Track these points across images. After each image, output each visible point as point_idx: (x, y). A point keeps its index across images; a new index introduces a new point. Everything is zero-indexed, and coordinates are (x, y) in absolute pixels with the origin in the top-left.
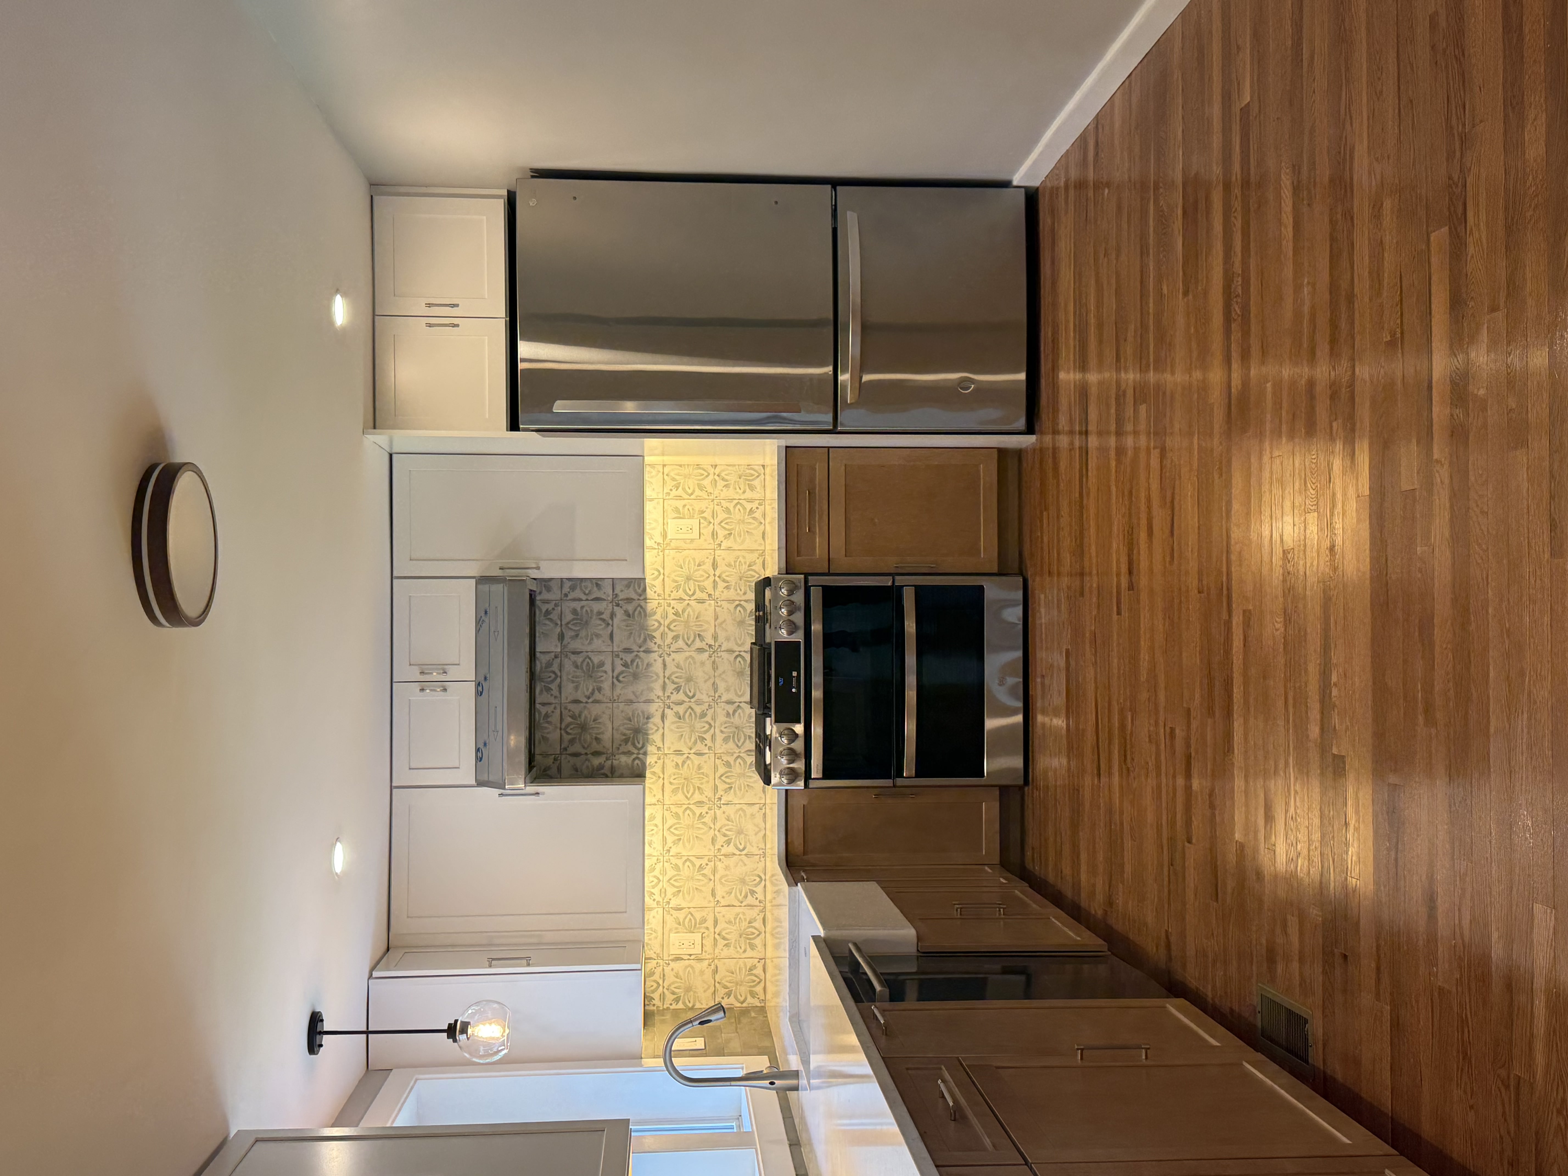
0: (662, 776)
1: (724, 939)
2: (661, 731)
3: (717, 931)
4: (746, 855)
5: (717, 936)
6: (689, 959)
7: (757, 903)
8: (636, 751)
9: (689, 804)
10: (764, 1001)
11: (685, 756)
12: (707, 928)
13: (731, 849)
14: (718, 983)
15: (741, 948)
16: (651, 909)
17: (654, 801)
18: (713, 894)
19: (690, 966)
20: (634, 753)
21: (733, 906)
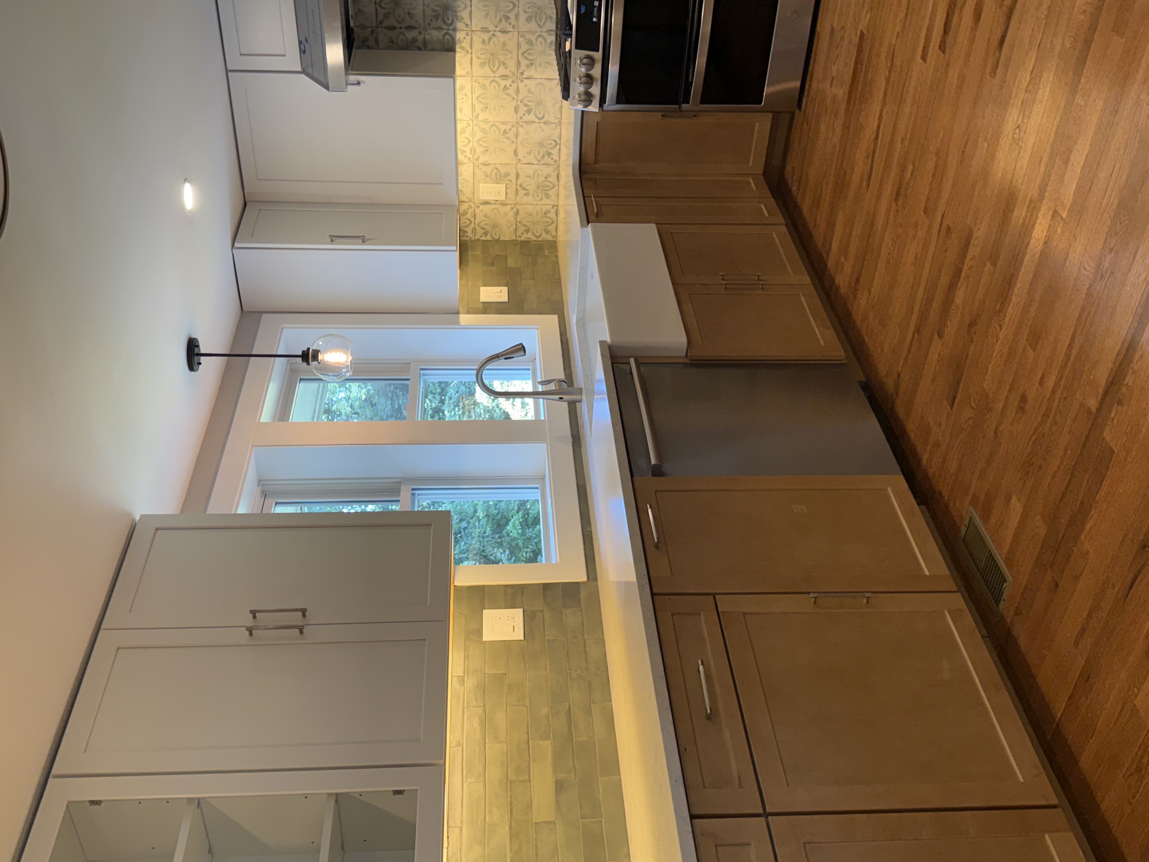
0: (470, 51)
1: (524, 189)
2: (469, 8)
3: (519, 182)
4: (544, 123)
5: (518, 187)
6: (495, 204)
7: (552, 162)
8: (446, 27)
9: (495, 77)
10: (556, 237)
11: (492, 33)
12: (510, 181)
14: (519, 222)
15: (538, 197)
16: (463, 164)
17: (464, 73)
18: (516, 154)
19: (496, 209)
20: (443, 29)
21: (533, 164)
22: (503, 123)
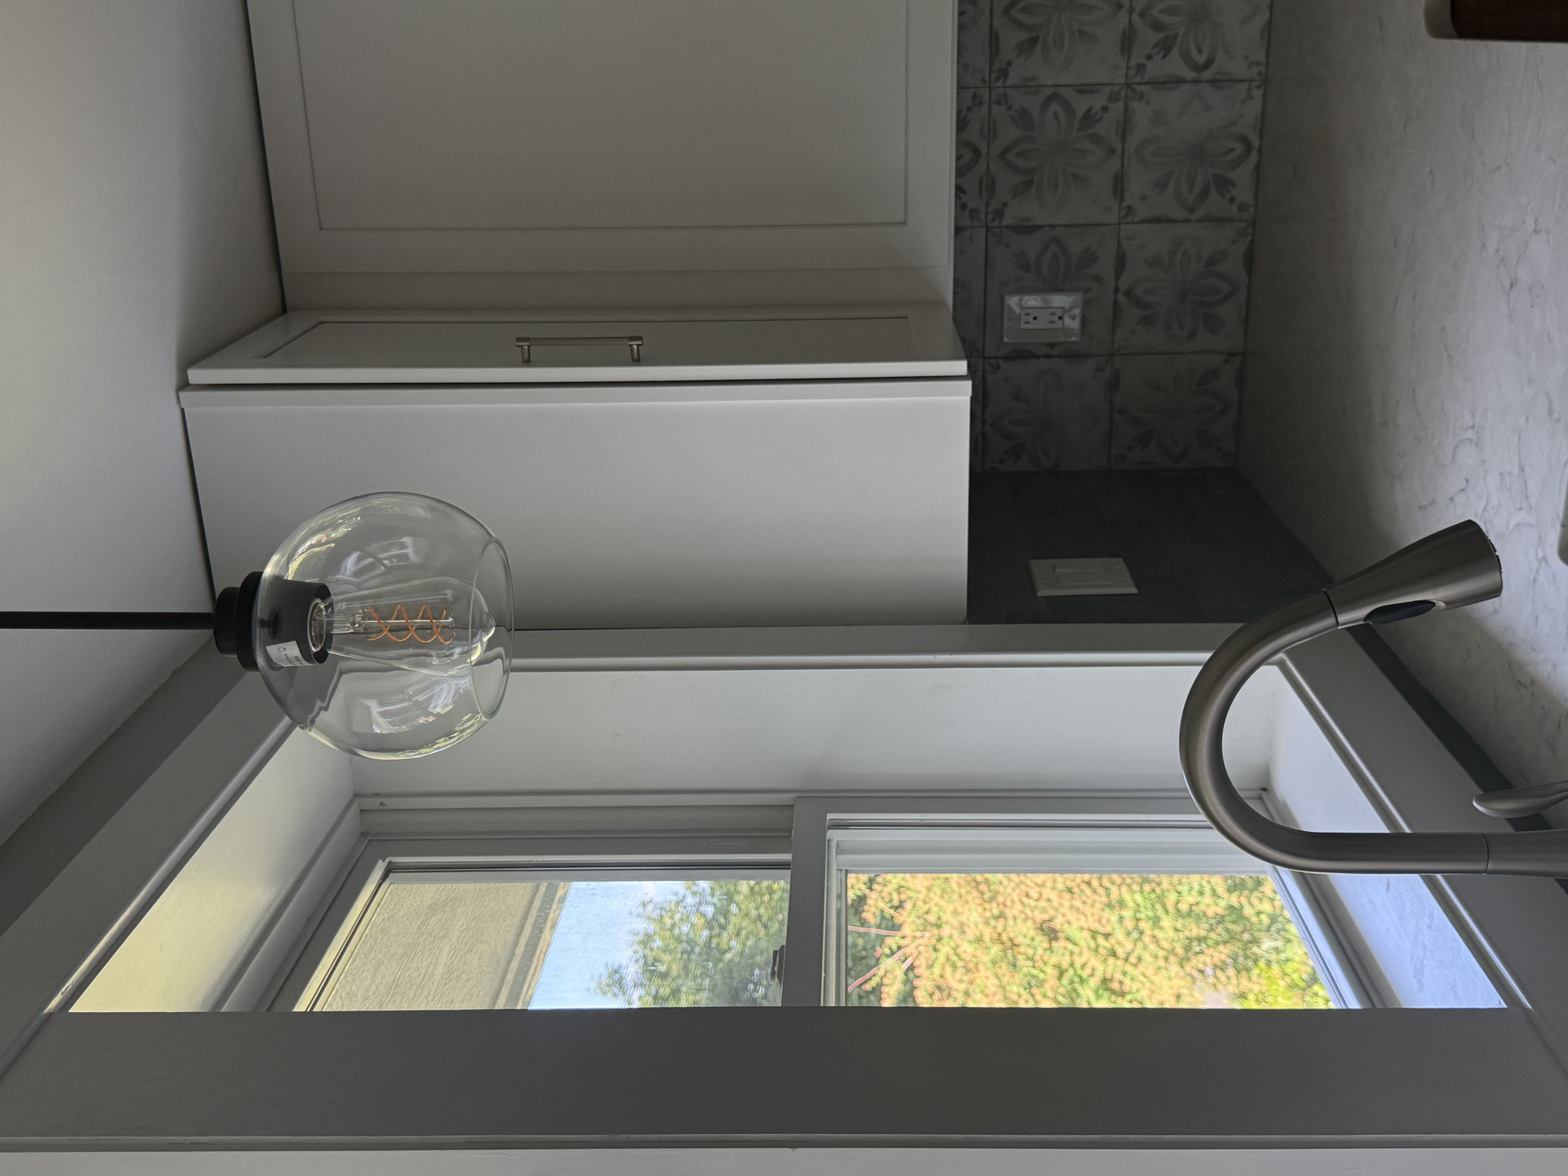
1: (1139, 303)
3: (1123, 284)
4: (1212, 82)
5: (1121, 298)
6: (1047, 356)
7: (1234, 210)
10: (1233, 454)
12: (1098, 279)
13: (1174, 65)
14: (1121, 412)
15: (1181, 327)
18: (1119, 187)
19: (1052, 371)
21: (1172, 221)
22: (1084, 89)
